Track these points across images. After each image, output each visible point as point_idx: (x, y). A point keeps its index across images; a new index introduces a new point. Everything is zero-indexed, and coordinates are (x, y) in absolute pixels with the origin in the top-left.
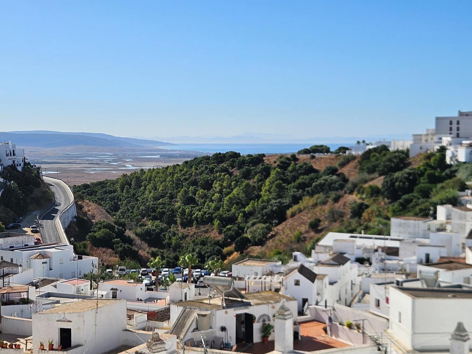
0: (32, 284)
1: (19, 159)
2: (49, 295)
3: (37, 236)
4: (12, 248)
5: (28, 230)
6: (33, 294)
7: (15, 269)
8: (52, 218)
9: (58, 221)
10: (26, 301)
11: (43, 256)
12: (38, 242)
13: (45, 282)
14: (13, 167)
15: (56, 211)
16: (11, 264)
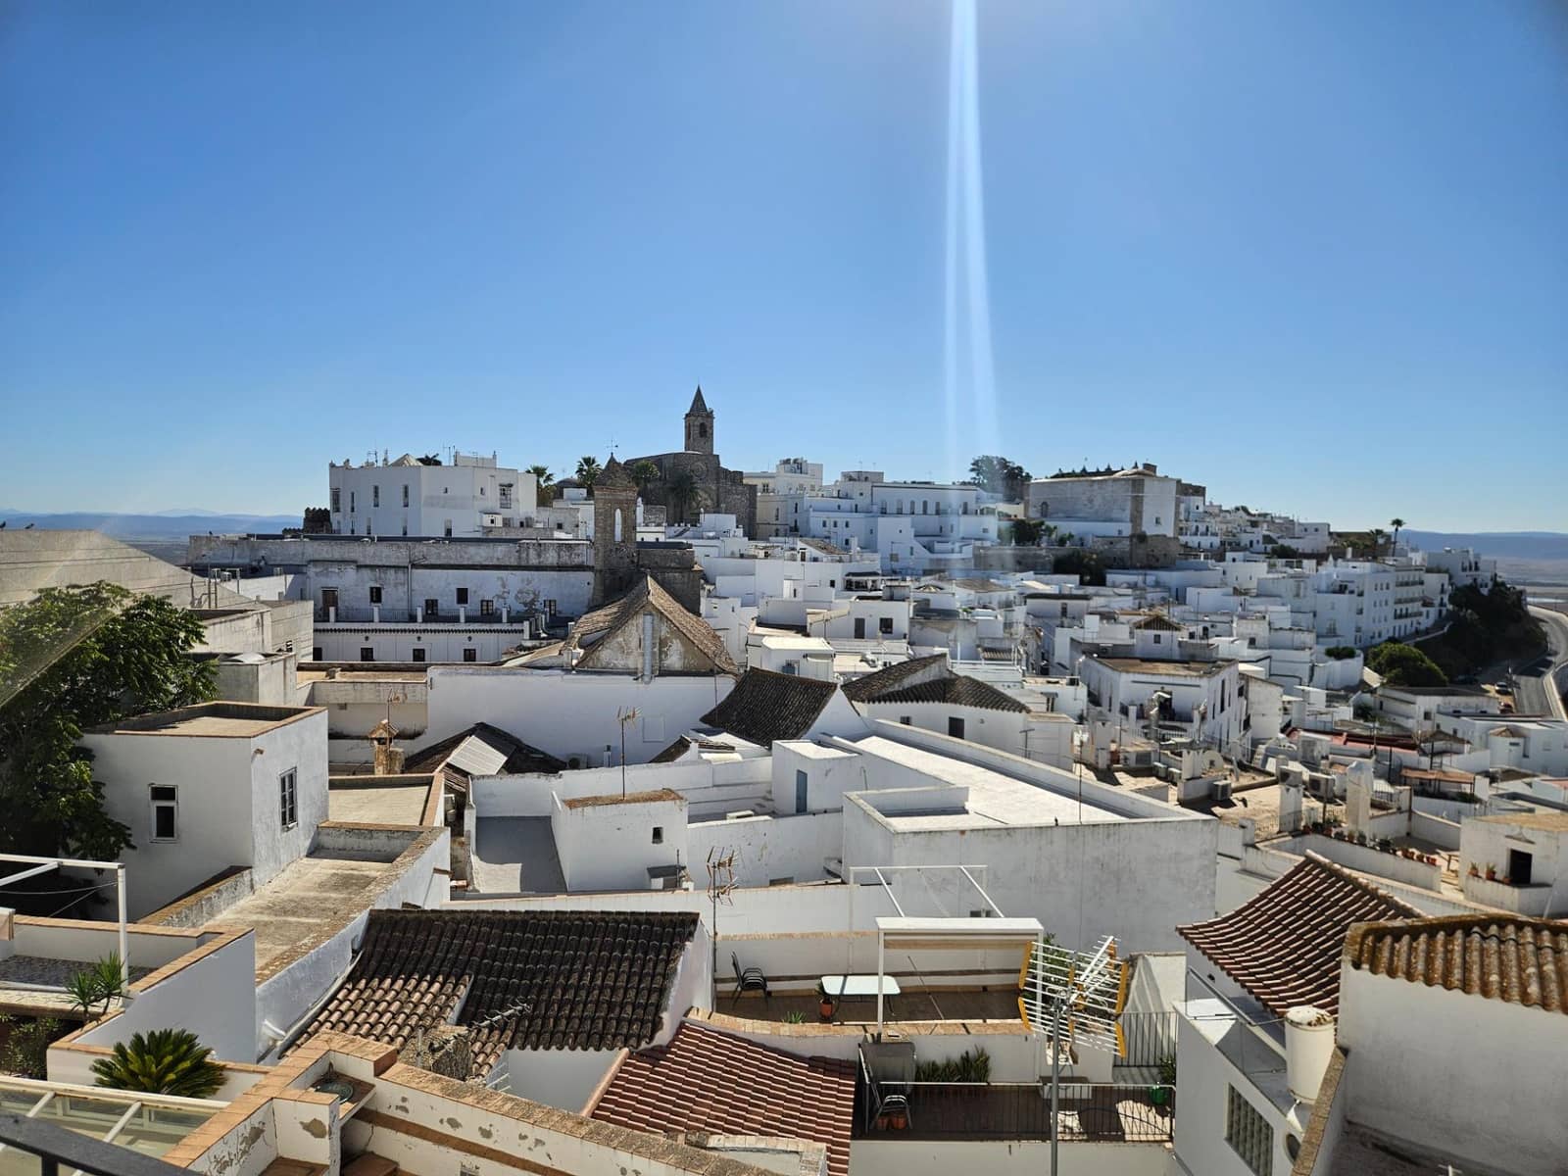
0: (1486, 774)
1: (1485, 575)
2: (1514, 796)
3: (1507, 700)
4: (1457, 714)
5: (1492, 689)
6: (1483, 789)
7: (1456, 746)
8: (1540, 674)
9: (1549, 680)
10: (1470, 799)
11: (1513, 732)
12: (1507, 710)
13: (1510, 775)
14: (1474, 588)
15: (1548, 664)
16: (1454, 737)
